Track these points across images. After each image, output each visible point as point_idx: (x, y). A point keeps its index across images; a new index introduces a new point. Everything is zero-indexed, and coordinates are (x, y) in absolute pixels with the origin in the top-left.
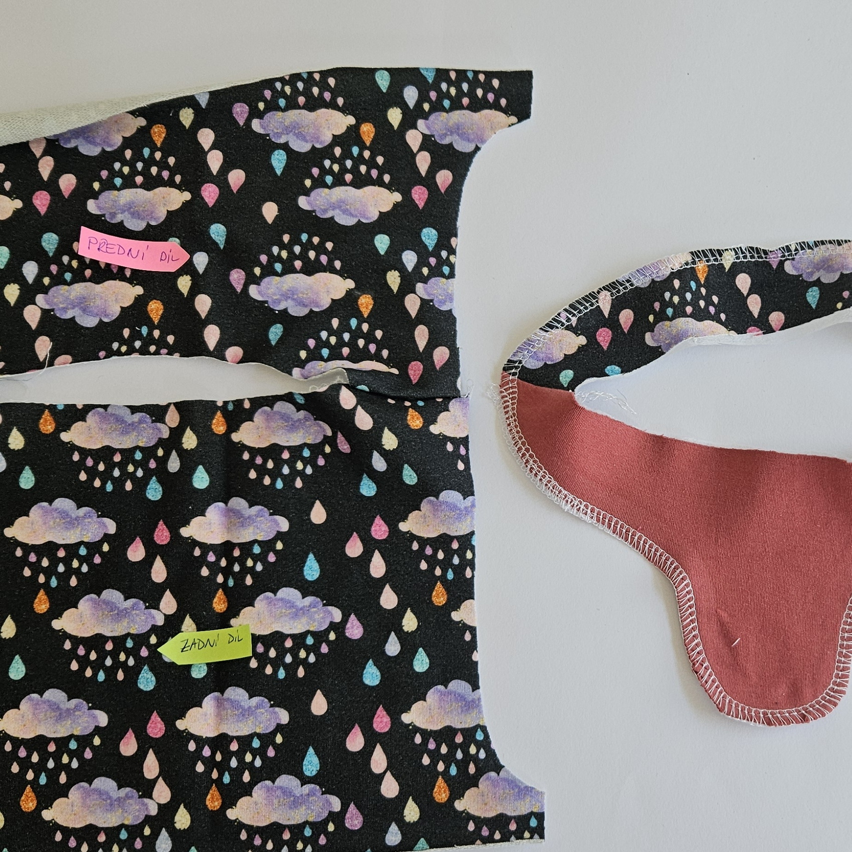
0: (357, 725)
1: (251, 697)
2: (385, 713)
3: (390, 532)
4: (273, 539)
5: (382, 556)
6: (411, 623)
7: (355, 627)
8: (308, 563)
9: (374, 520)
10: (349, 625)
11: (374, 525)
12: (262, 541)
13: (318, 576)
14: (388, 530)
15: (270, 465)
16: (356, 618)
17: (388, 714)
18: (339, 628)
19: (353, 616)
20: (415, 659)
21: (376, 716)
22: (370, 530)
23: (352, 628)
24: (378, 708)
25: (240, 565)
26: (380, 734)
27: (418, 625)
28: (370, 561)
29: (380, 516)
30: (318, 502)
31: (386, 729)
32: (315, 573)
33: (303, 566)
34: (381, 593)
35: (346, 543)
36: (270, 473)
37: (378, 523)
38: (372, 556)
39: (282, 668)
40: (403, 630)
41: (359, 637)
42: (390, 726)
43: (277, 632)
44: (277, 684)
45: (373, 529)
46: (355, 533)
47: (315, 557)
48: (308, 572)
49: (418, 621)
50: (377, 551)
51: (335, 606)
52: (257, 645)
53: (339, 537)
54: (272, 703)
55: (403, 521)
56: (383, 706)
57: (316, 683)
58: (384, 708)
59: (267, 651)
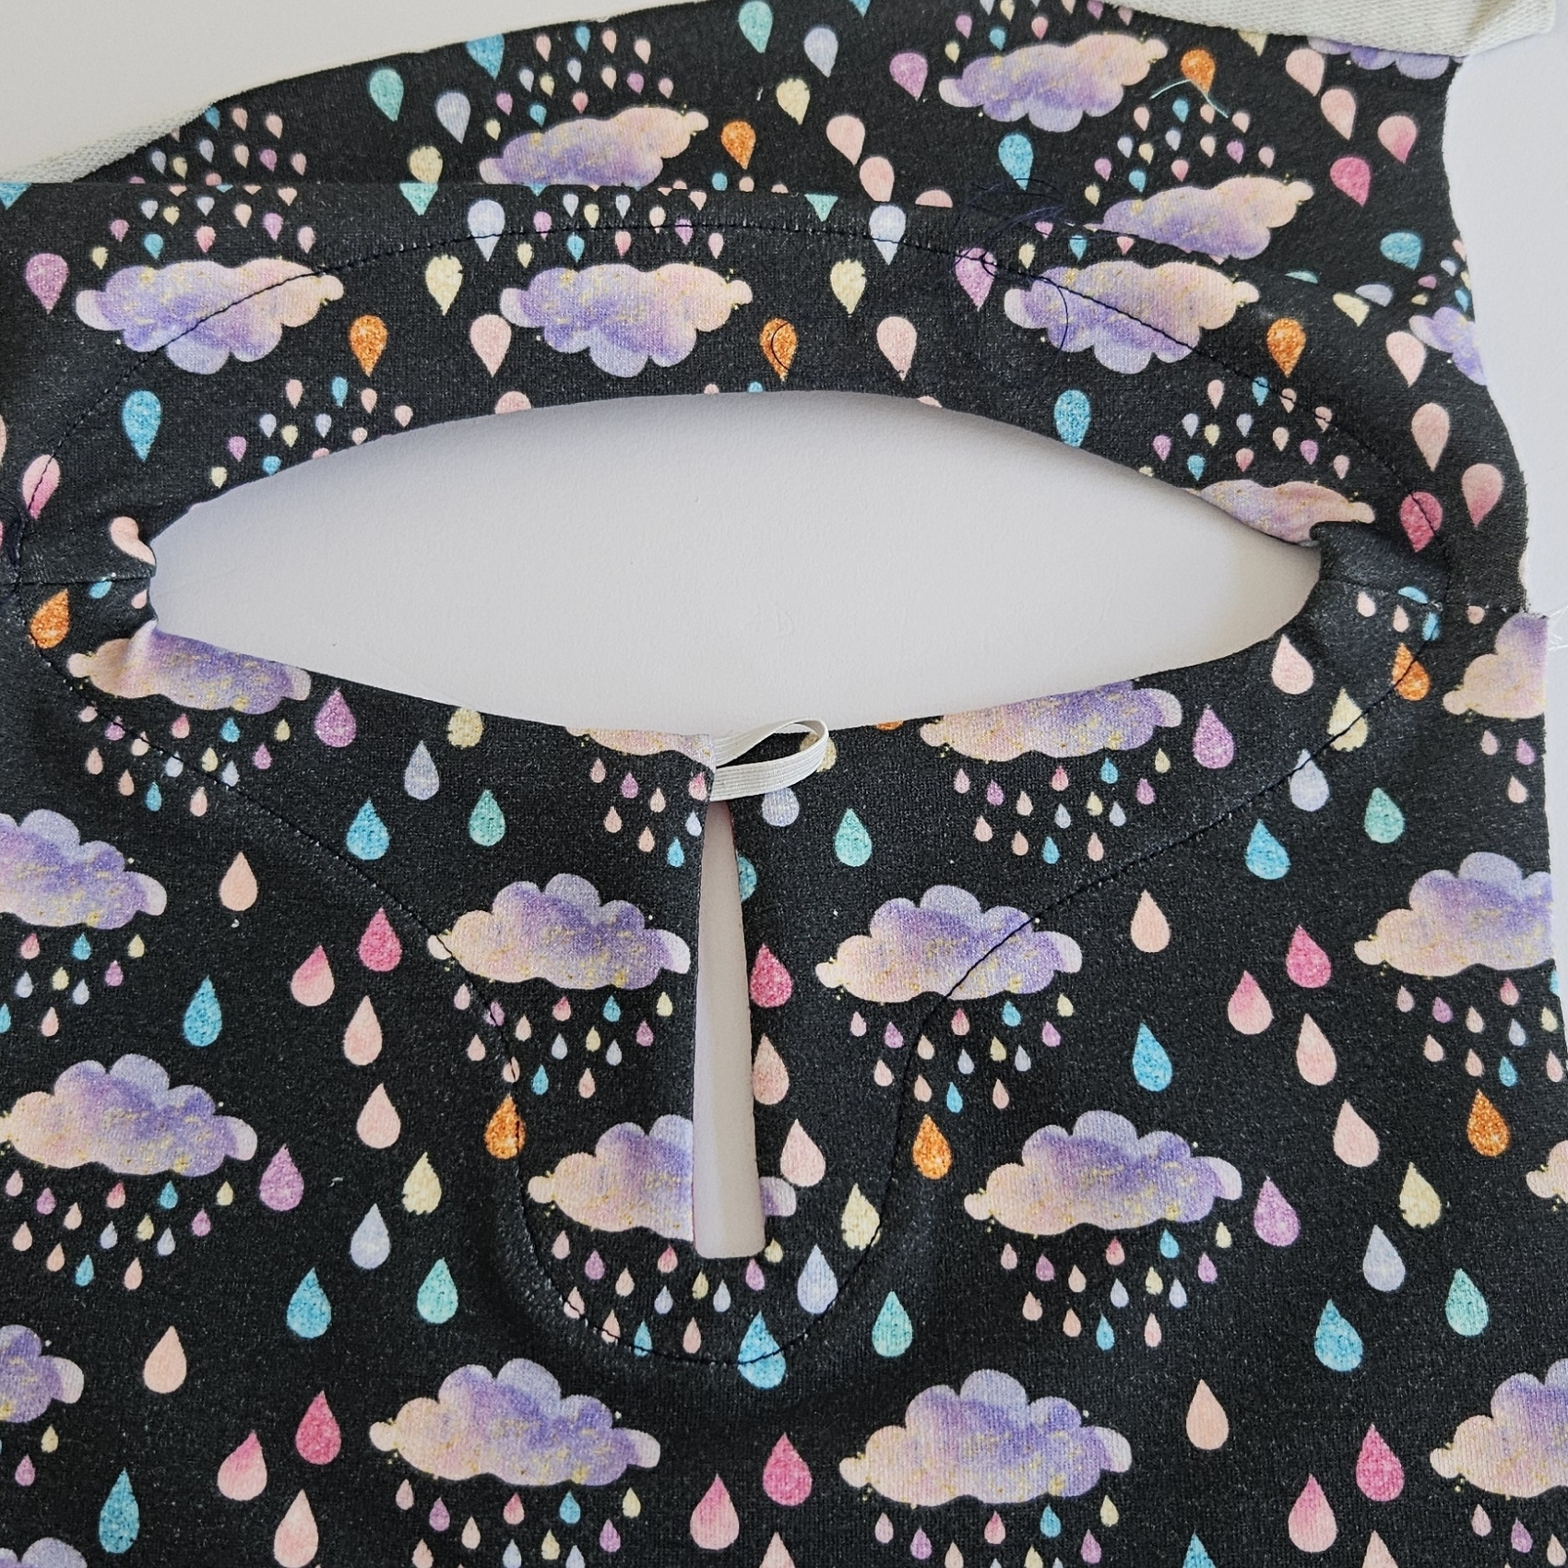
0: (1312, 1480)
1: (1032, 1397)
2: (1385, 1446)
3: (1333, 968)
4: (1046, 990)
5: (1324, 1031)
6: (1423, 1204)
7: (1278, 1215)
8: (1139, 1048)
9: (1290, 939)
10: (1261, 1209)
11: (1292, 950)
12: (1024, 997)
13: (1168, 1079)
14: (1328, 964)
15: (1025, 806)
16: (1276, 1191)
17: (1395, 1449)
18: (1237, 1216)
19: (1269, 1186)
20: (1449, 1301)
21: (1362, 1455)
22: (1284, 965)
23: (1272, 1216)
24: (1364, 1432)
25: (973, 1058)
26: (1379, 1504)
27: (1444, 1210)
28: (1295, 1043)
29: (1306, 928)
30: (1146, 895)
31: (1394, 1493)
32: (1160, 1074)
33: (1130, 1057)
34: (1333, 1125)
35: (1227, 1001)
36: (1027, 826)
37: (1300, 945)
38: (1298, 1031)
39: (1104, 1320)
40: (1405, 1223)
41: (1289, 1243)
42: (1401, 1482)
43: (1085, 1228)
44: (1094, 1364)
45: (1290, 961)
46: (1246, 973)
47: (1153, 1032)
48: (1142, 1069)
49: (1441, 1198)
50: (1308, 1019)
51: (1222, 1158)
52: (1036, 1261)
53: (1208, 983)
54: (1086, 1414)
55: (1365, 938)
56: (1377, 1429)
57: (1194, 1361)
58: (1382, 1433)
59: (1063, 1276)
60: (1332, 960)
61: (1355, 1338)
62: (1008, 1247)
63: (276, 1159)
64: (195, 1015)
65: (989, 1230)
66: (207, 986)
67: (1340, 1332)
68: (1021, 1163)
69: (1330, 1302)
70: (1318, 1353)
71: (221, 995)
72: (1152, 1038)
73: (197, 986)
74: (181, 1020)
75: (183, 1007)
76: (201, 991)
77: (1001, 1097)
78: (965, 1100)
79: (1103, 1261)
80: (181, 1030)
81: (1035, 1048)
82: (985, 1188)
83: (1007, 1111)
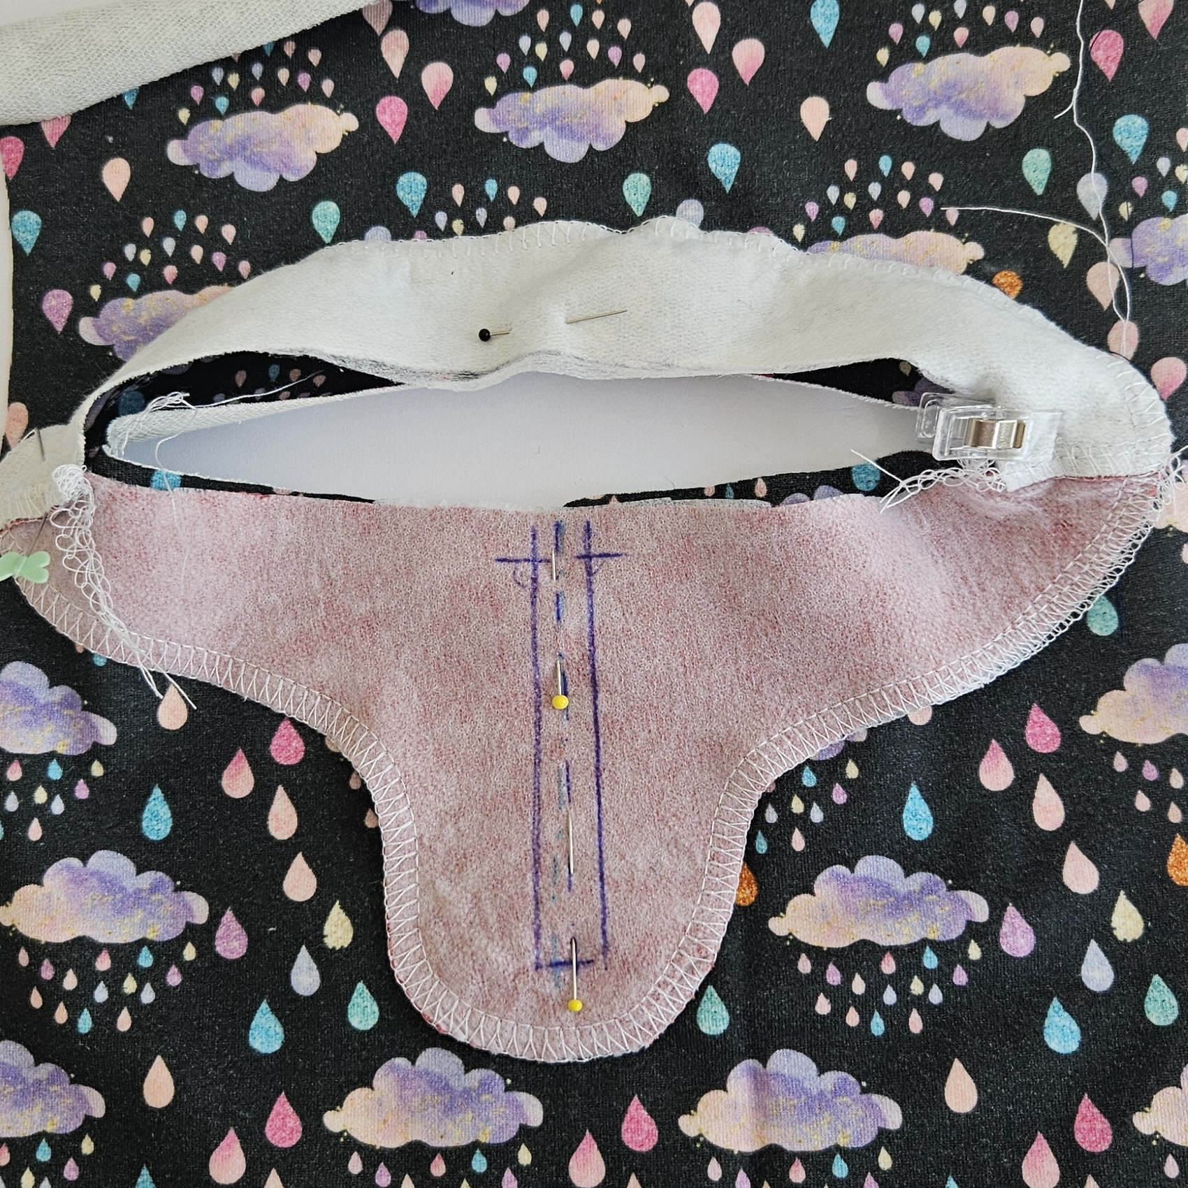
0: (1040, 1135)
1: (821, 1071)
2: (1096, 1110)
3: (1063, 736)
4: (838, 757)
5: (1055, 787)
6: (1130, 923)
8: (909, 805)
9: (1028, 714)
10: (1005, 929)
11: (1030, 723)
12: (818, 763)
14: (1059, 734)
16: (1018, 914)
17: (1105, 1113)
18: (986, 934)
19: (1011, 909)
20: (1147, 1000)
21: (1078, 1118)
22: (1023, 735)
23: (1014, 934)
24: (1079, 1101)
25: (777, 811)
26: (1092, 1155)
27: (1146, 927)
28: (1031, 797)
29: (1040, 705)
31: (1105, 1146)
35: (978, 763)
37: (1036, 719)
38: (1035, 788)
39: (876, 1014)
40: (1115, 938)
42: (1110, 1138)
44: (869, 1047)
45: (1028, 731)
46: (993, 741)
47: (920, 790)
49: (1144, 918)
50: (1042, 778)
51: (972, 890)
52: (826, 968)
53: (963, 750)
54: (864, 1084)
55: (1088, 713)
56: (1090, 1097)
57: (949, 1044)
58: (1093, 1101)
59: (848, 980)
60: (1061, 731)
61: (1075, 1027)
62: (803, 956)
63: (224, 919)
64: (150, 816)
65: (788, 943)
66: (157, 793)
67: (1063, 1022)
68: (813, 894)
69: (1055, 999)
70: (1047, 1039)
71: (170, 798)
72: (919, 796)
73: (149, 793)
74: (139, 821)
75: (141, 810)
76: (153, 797)
77: (798, 842)
78: (769, 844)
79: (879, 970)
80: (140, 828)
81: (828, 804)
82: (784, 913)
83: (802, 853)
